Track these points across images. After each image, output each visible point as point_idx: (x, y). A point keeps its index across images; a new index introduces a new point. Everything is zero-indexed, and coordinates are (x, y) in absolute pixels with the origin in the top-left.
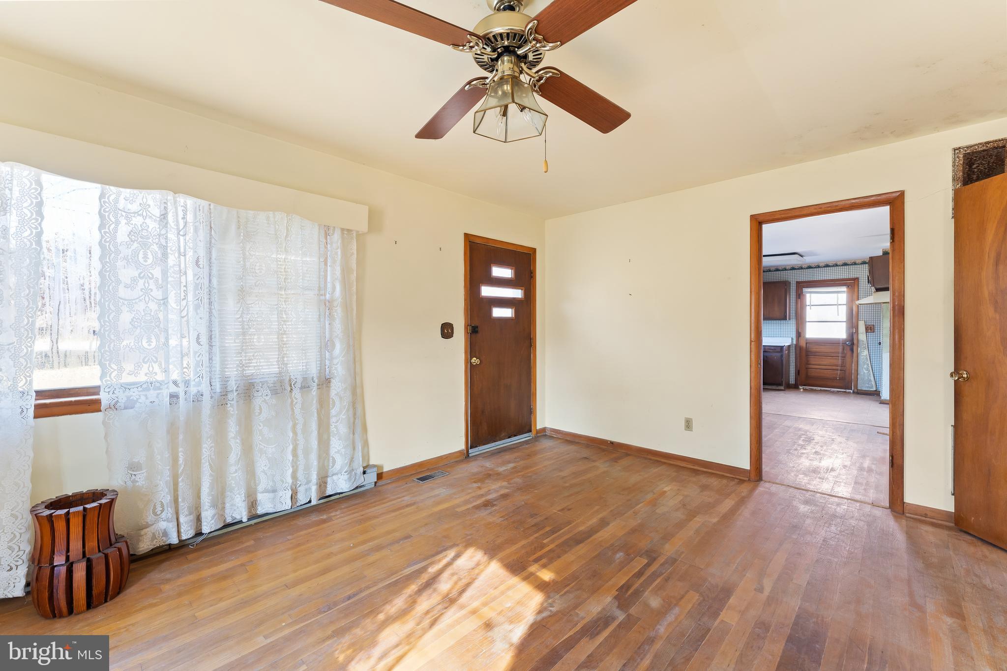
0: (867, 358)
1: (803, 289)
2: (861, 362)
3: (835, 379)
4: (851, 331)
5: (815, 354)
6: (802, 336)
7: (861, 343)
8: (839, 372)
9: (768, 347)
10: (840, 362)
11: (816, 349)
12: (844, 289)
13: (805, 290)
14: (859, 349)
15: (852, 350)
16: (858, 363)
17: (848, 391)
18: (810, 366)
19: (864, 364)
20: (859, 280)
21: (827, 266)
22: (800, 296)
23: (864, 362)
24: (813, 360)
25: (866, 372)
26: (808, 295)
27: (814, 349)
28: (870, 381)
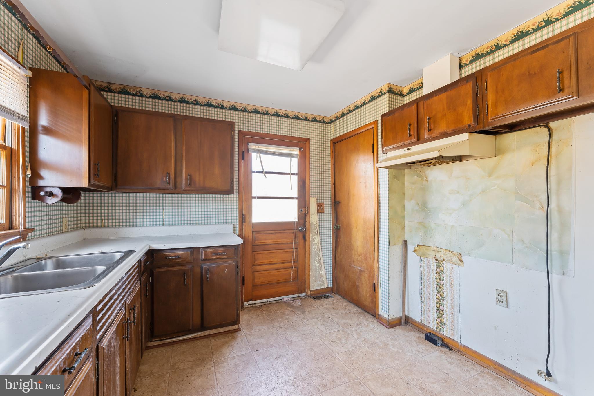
0: (318, 247)
1: (249, 144)
2: (312, 254)
3: (287, 281)
4: (304, 212)
5: (264, 247)
6: (247, 219)
7: (312, 227)
8: (292, 271)
9: (212, 250)
10: (293, 256)
11: (266, 239)
12: (296, 151)
13: (252, 146)
14: (311, 236)
15: (304, 237)
16: (310, 254)
17: (302, 295)
18: (258, 268)
19: (316, 256)
20: (310, 142)
21: (277, 115)
22: (244, 155)
23: (316, 252)
24: (262, 258)
25: (317, 265)
26: (254, 155)
27: (264, 239)
28: (321, 276)
